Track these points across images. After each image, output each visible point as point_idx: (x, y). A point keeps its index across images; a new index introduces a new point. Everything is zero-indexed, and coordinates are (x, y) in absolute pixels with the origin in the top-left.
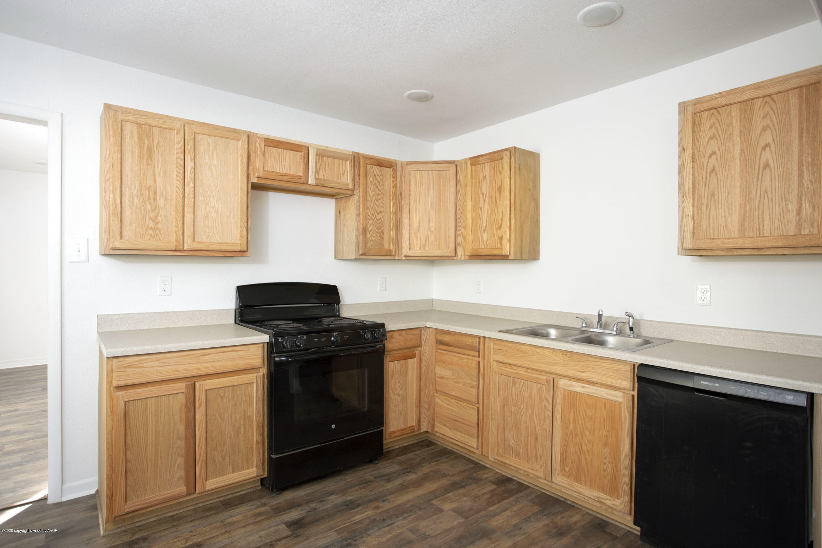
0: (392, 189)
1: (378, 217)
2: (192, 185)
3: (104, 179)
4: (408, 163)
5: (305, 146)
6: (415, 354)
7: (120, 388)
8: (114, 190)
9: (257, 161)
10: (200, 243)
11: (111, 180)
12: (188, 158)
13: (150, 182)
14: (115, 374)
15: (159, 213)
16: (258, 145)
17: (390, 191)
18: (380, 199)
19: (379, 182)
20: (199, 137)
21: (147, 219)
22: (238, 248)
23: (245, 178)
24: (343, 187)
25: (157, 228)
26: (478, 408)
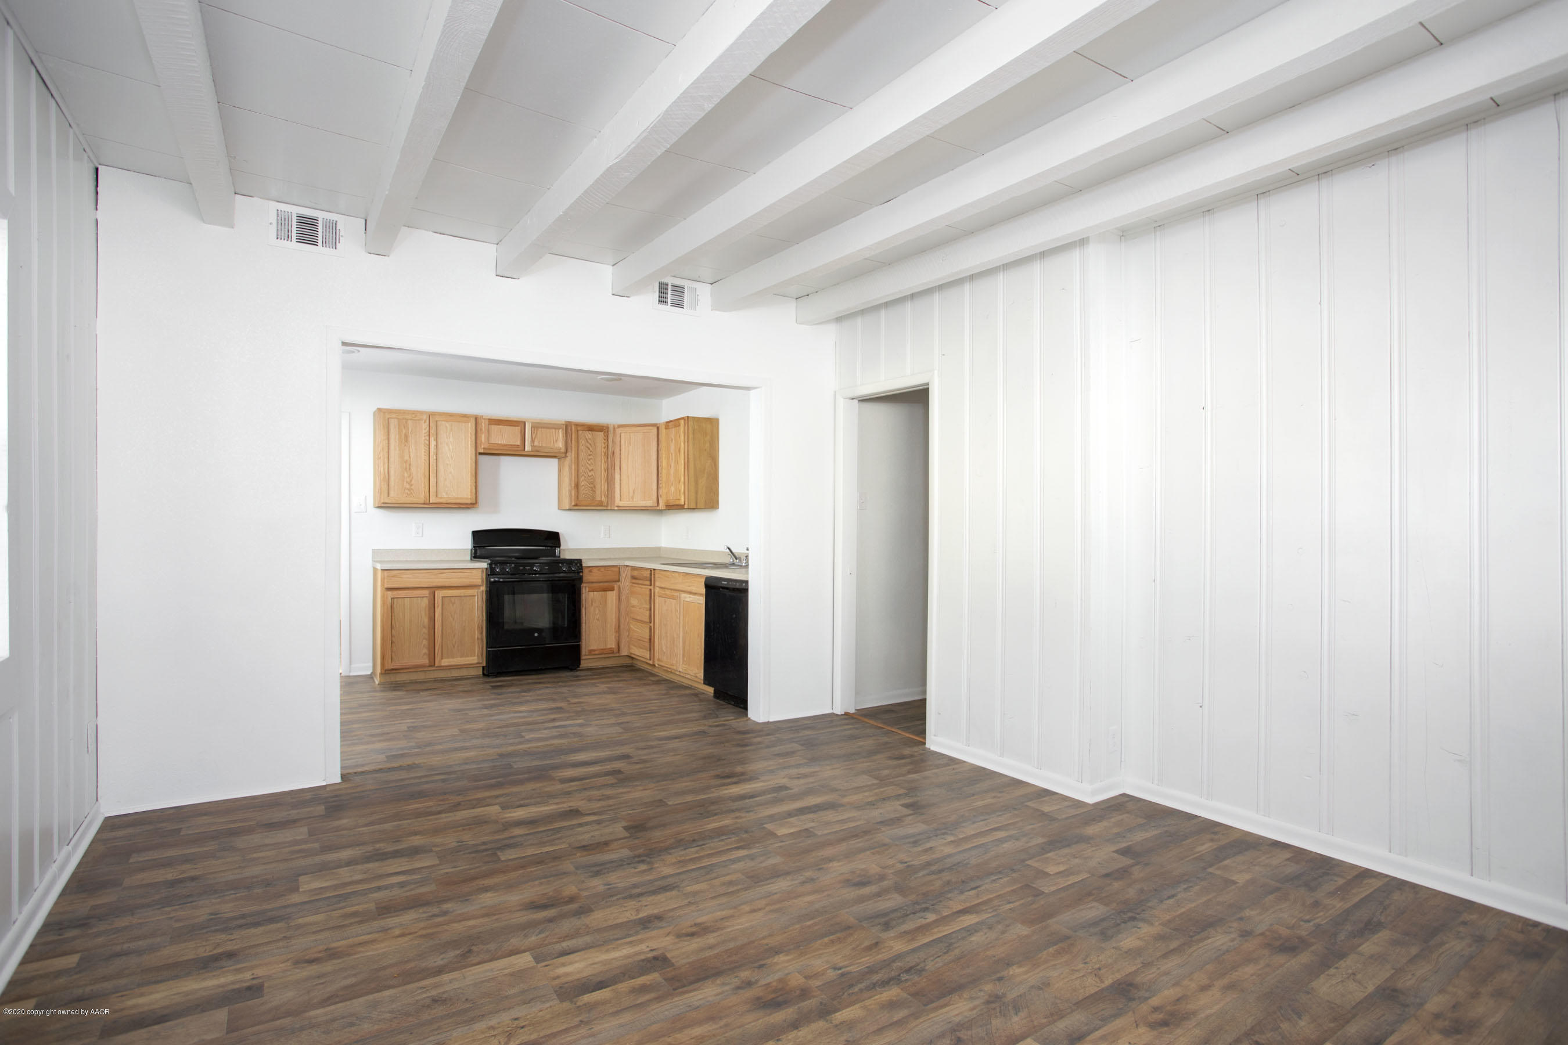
0: (603, 450)
1: (590, 474)
2: (435, 458)
3: (376, 458)
4: (620, 426)
5: (522, 422)
6: (614, 587)
7: (388, 589)
8: (384, 464)
9: (483, 436)
10: (441, 498)
11: (382, 458)
12: (432, 439)
13: (406, 458)
14: (386, 580)
15: (413, 478)
16: (483, 425)
17: (601, 452)
18: (591, 459)
19: (590, 444)
20: (439, 423)
21: (405, 483)
22: (469, 502)
23: (474, 450)
24: (556, 451)
25: (412, 489)
26: (650, 627)
